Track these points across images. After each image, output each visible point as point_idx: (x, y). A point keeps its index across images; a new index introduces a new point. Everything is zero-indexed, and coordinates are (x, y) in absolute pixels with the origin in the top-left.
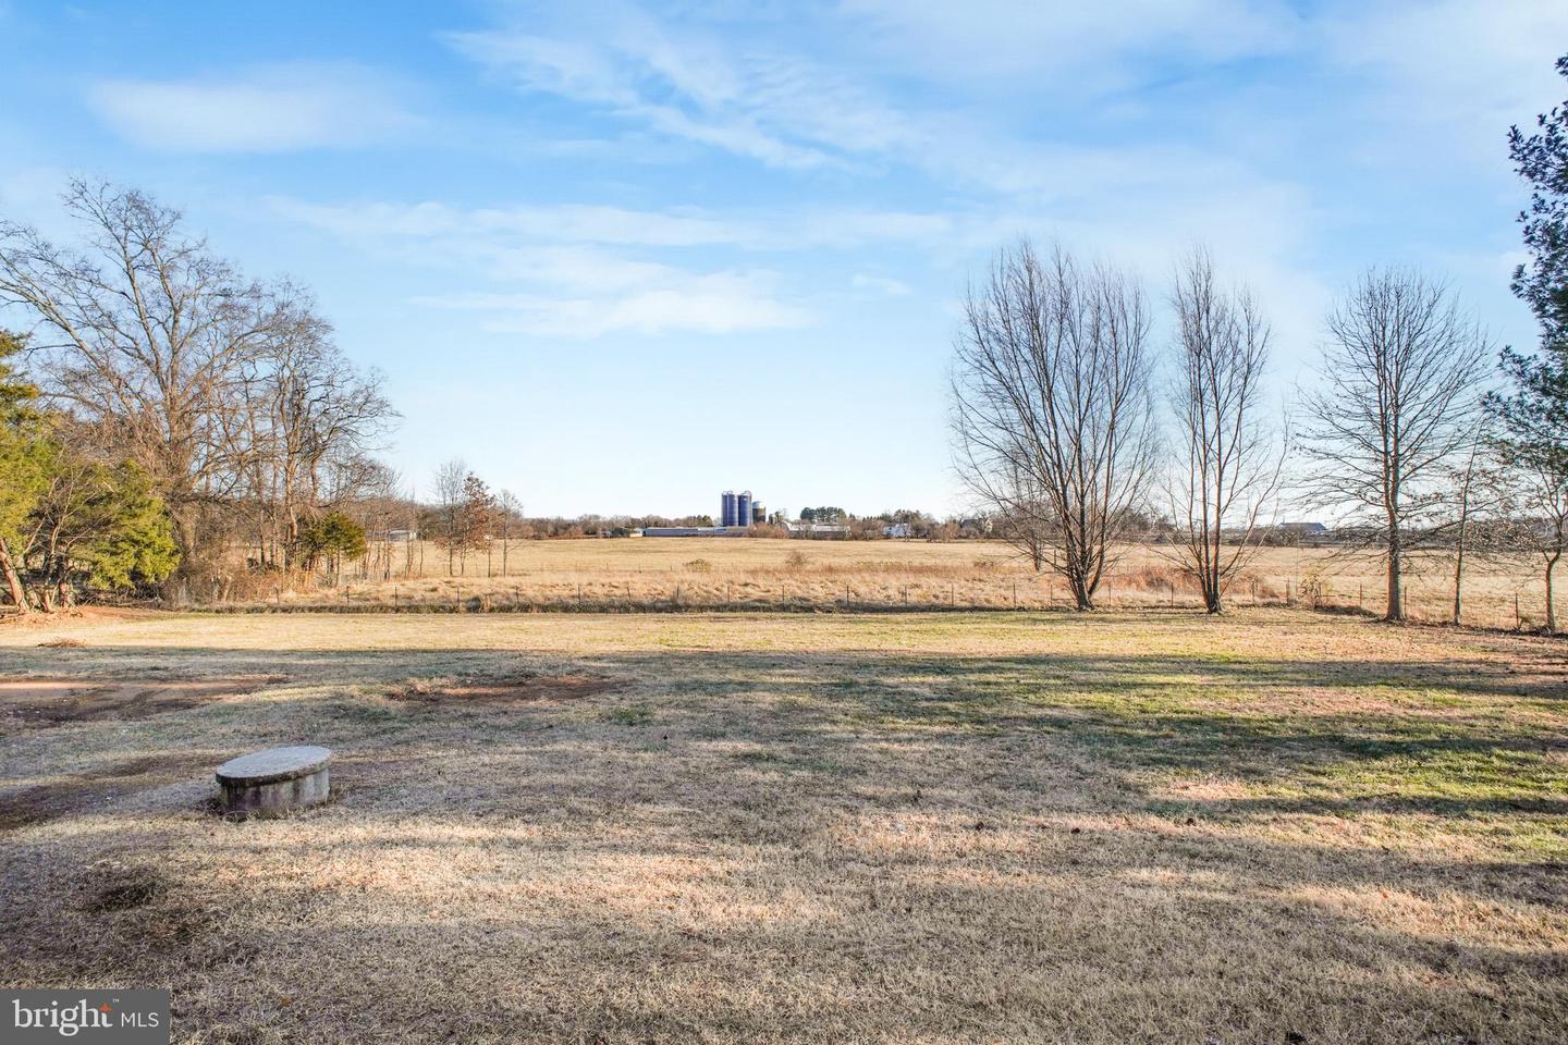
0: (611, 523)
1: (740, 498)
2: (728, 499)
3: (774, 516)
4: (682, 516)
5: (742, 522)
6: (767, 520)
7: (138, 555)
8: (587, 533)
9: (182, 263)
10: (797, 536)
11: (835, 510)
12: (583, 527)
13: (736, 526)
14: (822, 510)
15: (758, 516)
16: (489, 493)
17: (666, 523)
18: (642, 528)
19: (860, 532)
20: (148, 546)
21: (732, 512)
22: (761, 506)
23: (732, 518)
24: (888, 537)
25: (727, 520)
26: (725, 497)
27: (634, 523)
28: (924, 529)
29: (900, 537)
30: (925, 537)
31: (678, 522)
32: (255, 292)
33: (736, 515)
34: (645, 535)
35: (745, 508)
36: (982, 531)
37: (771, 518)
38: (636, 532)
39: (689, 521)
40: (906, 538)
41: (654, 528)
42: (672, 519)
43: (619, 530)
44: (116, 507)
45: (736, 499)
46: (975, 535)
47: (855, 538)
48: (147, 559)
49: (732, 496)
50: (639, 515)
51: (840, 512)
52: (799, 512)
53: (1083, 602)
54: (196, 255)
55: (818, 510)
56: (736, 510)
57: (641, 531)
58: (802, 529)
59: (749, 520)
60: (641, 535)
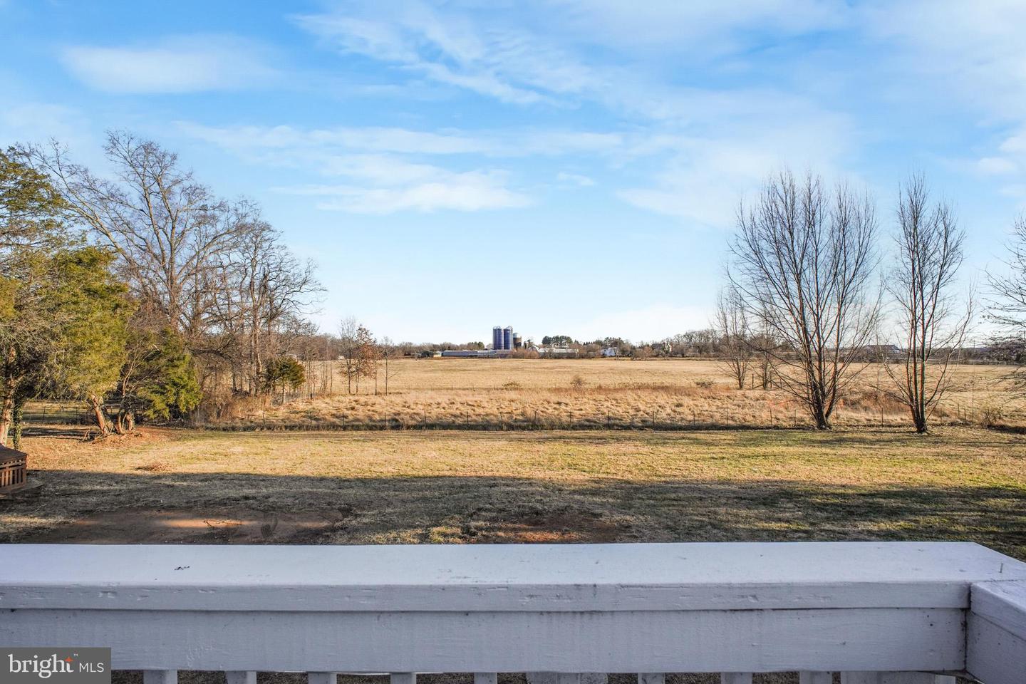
0: (420, 348)
1: (505, 331)
2: (497, 332)
3: (527, 343)
4: (465, 342)
5: (506, 347)
6: (522, 344)
7: (177, 394)
8: (405, 355)
9: (177, 189)
10: (544, 356)
11: (566, 338)
12: (403, 351)
13: (503, 350)
14: (557, 338)
15: (517, 343)
16: (372, 337)
17: (456, 348)
18: (440, 350)
19: (586, 353)
20: (183, 387)
21: (500, 340)
22: (518, 336)
23: (500, 344)
24: (604, 356)
25: (497, 345)
26: (495, 331)
27: (435, 348)
28: (627, 351)
29: (611, 356)
30: (628, 356)
31: (462, 347)
32: (221, 206)
33: (503, 342)
34: (443, 355)
35: (508, 337)
36: (667, 352)
37: (525, 344)
38: (437, 354)
39: (470, 346)
40: (616, 357)
41: (448, 351)
42: (459, 345)
43: (427, 353)
44: (163, 361)
45: (503, 332)
46: (662, 354)
47: (582, 357)
48: (182, 397)
49: (500, 330)
50: (438, 342)
51: (568, 340)
52: (542, 339)
53: (821, 421)
54: (186, 184)
55: (554, 338)
56: (503, 339)
57: (440, 353)
58: (547, 351)
59: (511, 345)
60: (440, 356)
